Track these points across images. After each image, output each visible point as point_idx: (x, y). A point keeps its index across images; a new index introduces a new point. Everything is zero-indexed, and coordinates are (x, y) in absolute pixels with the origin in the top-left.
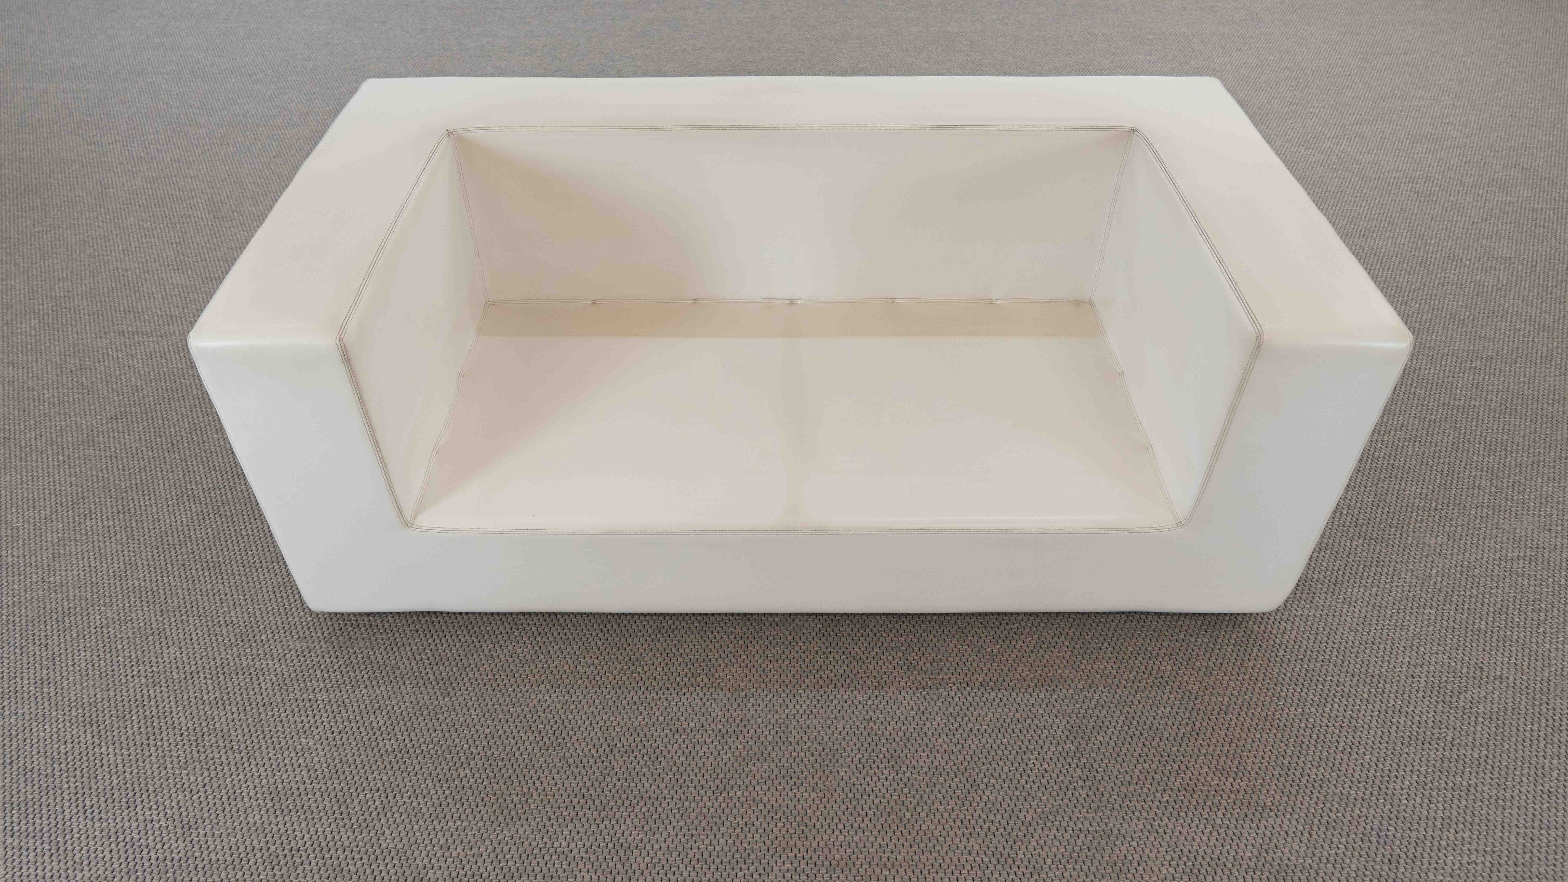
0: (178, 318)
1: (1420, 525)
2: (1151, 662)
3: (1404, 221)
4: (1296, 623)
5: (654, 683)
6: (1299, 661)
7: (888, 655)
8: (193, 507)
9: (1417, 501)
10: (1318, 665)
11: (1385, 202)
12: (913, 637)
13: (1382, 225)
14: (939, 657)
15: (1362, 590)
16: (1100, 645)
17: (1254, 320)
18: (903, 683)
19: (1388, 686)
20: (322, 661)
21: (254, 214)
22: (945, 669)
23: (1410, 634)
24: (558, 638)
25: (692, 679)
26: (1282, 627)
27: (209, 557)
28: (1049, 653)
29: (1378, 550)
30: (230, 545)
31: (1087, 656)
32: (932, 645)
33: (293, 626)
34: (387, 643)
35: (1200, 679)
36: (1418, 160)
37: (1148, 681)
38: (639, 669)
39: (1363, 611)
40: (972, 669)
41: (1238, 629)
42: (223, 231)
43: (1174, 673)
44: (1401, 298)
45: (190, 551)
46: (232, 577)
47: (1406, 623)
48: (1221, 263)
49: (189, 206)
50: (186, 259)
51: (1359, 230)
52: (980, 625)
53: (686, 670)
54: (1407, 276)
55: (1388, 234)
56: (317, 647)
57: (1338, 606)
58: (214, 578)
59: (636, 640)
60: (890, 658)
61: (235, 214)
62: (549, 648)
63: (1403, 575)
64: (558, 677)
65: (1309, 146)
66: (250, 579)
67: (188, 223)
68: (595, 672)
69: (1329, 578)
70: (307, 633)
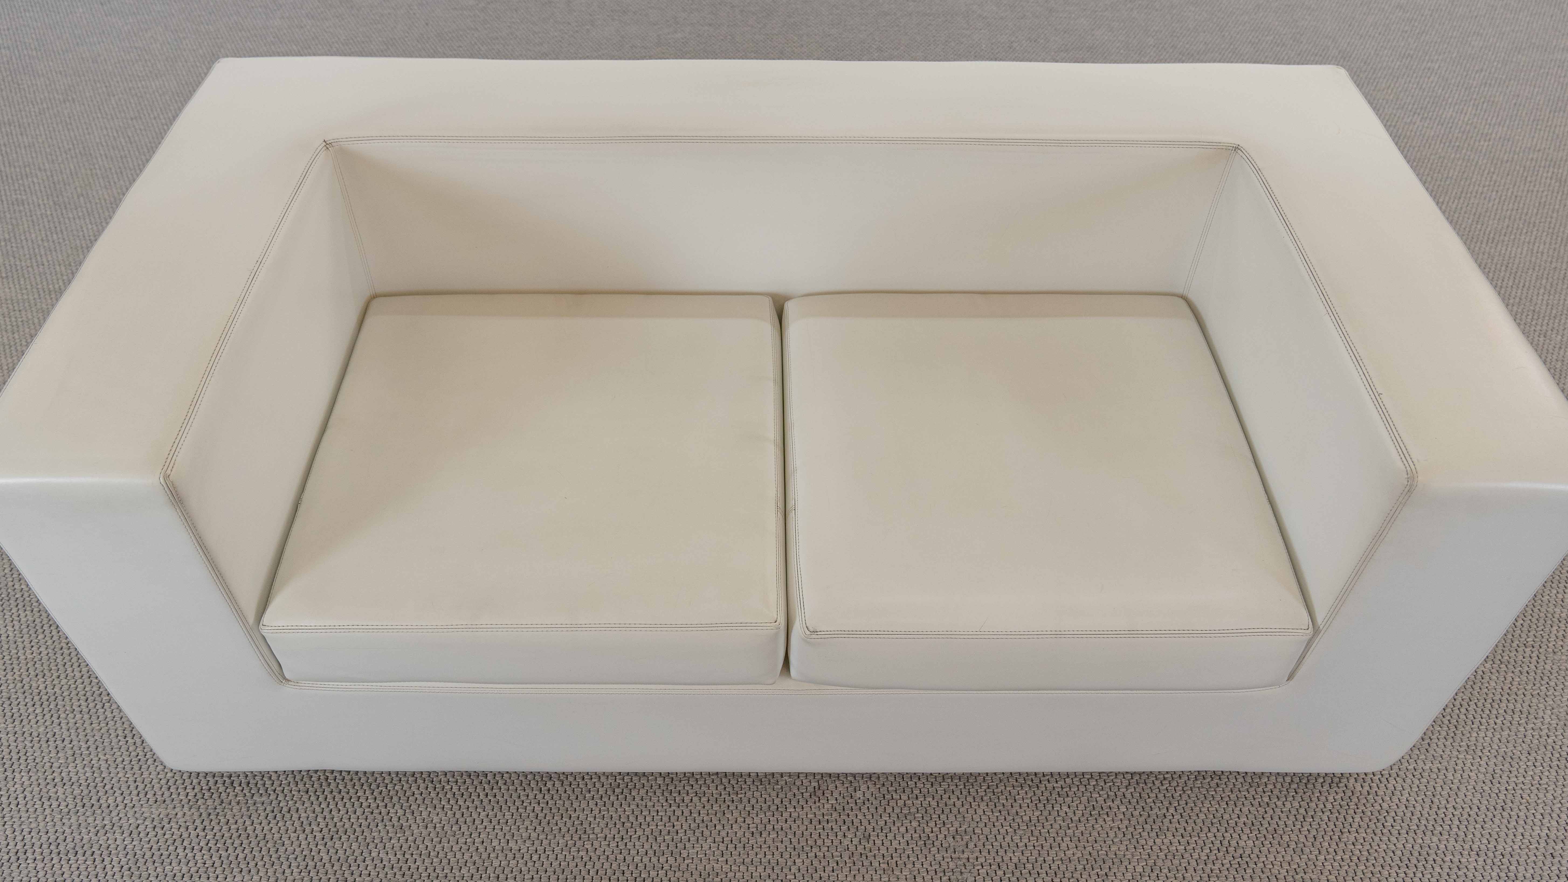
0: (7, 347)
1: (1561, 643)
2: (1227, 835)
3: (1543, 220)
4: (1408, 781)
5: (607, 865)
6: (1412, 834)
7: (900, 824)
8: (22, 615)
9: (1558, 610)
10: (1435, 839)
11: (1520, 194)
12: (931, 799)
13: (1516, 226)
14: (963, 829)
15: (1489, 734)
16: (1164, 811)
17: (1404, 454)
18: (918, 865)
19: (1521, 869)
20: (185, 835)
21: (105, 200)
22: (971, 845)
23: (1549, 796)
24: (486, 801)
25: (654, 860)
26: (1390, 786)
27: (42, 687)
28: (1100, 821)
29: (1509, 679)
30: (69, 670)
31: (1147, 827)
32: (955, 810)
33: (149, 785)
34: (269, 809)
35: (1288, 858)
36: (1561, 136)
37: (1224, 862)
38: (588, 846)
39: (1491, 763)
40: (1005, 845)
41: (1336, 789)
42: (65, 224)
43: (1256, 850)
44: (1539, 328)
45: (18, 678)
46: (71, 715)
47: (1545, 780)
48: (1358, 361)
49: (22, 188)
50: (18, 263)
51: (1487, 232)
52: (1015, 784)
53: (647, 846)
54: (1546, 297)
55: (1523, 237)
56: (180, 815)
57: (1460, 756)
58: (47, 717)
59: (584, 804)
60: (903, 829)
61: (82, 198)
62: (475, 815)
63: (1541, 714)
64: (485, 856)
65: (1426, 115)
66: (94, 718)
67: (20, 211)
68: (532, 849)
69: (1448, 717)
70: (167, 794)
